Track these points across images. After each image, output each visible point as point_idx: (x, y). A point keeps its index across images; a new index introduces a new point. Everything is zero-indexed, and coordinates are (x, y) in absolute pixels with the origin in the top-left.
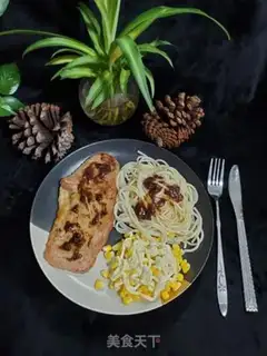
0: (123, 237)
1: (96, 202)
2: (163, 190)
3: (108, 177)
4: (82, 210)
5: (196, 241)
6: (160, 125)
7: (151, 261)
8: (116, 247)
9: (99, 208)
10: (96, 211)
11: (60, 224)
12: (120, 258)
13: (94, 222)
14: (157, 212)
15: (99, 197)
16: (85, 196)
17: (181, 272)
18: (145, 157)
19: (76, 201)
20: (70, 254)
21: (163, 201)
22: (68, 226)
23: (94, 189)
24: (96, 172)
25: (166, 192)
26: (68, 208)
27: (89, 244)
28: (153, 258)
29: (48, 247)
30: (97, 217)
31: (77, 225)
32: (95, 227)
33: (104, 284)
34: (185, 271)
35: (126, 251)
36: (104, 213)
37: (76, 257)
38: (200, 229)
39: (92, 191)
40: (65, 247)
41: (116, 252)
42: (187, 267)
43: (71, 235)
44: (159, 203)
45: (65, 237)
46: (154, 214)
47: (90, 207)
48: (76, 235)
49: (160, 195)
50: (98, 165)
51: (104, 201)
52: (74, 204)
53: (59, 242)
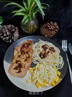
0: (36, 65)
1: (26, 54)
2: (48, 49)
3: (30, 47)
4: (22, 56)
5: (61, 65)
7: (47, 71)
8: (33, 68)
9: (27, 56)
10: (26, 57)
11: (14, 61)
12: (35, 71)
13: (26, 60)
14: (47, 56)
16: (22, 52)
17: (58, 75)
18: (41, 41)
20: (17, 71)
21: (49, 52)
22: (17, 62)
23: (25, 50)
24: (26, 45)
25: (49, 49)
26: (17, 56)
27: (24, 67)
28: (47, 70)
29: (10, 69)
31: (20, 61)
32: (26, 62)
33: (30, 81)
34: (59, 75)
35: (37, 69)
36: (29, 57)
37: (20, 72)
38: (62, 61)
39: (25, 51)
40: (16, 68)
41: (34, 70)
42: (60, 73)
43: (18, 64)
44: (47, 53)
45: (15, 65)
47: (24, 56)
48: (20, 65)
49: (48, 50)
51: (29, 53)
52: (19, 55)
53: (14, 67)
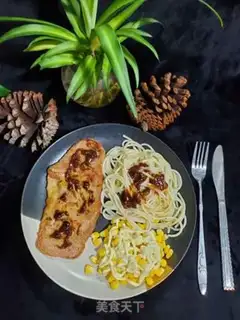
0: (110, 223)
1: (83, 190)
2: (148, 180)
3: (94, 163)
4: (70, 198)
5: (179, 227)
6: (145, 111)
7: (136, 250)
8: (103, 234)
9: (87, 196)
10: (83, 199)
11: (50, 212)
12: (107, 246)
13: (82, 210)
14: (142, 201)
15: (85, 184)
16: (72, 183)
17: (164, 257)
18: (130, 142)
19: (64, 189)
20: (60, 242)
21: (147, 190)
22: (57, 215)
23: (80, 175)
24: (82, 158)
25: (151, 181)
26: (56, 197)
27: (78, 231)
30: (84, 204)
31: (66, 213)
32: (83, 215)
34: (168, 257)
36: (91, 201)
37: (66, 245)
38: (183, 216)
39: (79, 178)
40: (55, 235)
41: (103, 239)
42: (170, 253)
43: (61, 223)
44: (144, 191)
45: (55, 225)
46: (139, 202)
47: (78, 195)
48: (65, 223)
49: (145, 184)
50: (83, 152)
51: (91, 188)
52: (62, 193)
53: (50, 231)
